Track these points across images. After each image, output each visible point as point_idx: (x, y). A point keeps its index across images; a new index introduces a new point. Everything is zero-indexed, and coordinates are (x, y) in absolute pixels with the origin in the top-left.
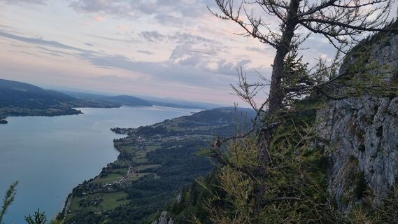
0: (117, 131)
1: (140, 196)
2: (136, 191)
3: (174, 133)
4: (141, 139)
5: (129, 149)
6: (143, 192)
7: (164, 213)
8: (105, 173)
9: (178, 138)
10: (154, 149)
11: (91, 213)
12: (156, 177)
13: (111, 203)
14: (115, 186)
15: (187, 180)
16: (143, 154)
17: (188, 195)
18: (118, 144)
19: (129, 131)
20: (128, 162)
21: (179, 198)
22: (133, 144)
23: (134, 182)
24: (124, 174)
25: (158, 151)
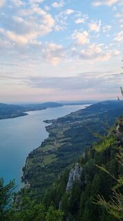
0: (46, 122)
1: (62, 155)
2: (60, 153)
3: (76, 119)
4: (59, 125)
5: (54, 131)
6: (65, 153)
7: (77, 164)
8: (43, 145)
9: (79, 122)
10: (67, 129)
11: (39, 166)
12: (70, 144)
13: (48, 160)
14: (49, 151)
15: (87, 145)
16: (62, 133)
17: (89, 153)
18: (48, 129)
19: (53, 121)
20: (54, 138)
21: (84, 155)
22: (56, 127)
23: (59, 148)
24: (53, 144)
25: (69, 130)
